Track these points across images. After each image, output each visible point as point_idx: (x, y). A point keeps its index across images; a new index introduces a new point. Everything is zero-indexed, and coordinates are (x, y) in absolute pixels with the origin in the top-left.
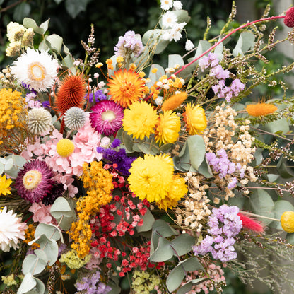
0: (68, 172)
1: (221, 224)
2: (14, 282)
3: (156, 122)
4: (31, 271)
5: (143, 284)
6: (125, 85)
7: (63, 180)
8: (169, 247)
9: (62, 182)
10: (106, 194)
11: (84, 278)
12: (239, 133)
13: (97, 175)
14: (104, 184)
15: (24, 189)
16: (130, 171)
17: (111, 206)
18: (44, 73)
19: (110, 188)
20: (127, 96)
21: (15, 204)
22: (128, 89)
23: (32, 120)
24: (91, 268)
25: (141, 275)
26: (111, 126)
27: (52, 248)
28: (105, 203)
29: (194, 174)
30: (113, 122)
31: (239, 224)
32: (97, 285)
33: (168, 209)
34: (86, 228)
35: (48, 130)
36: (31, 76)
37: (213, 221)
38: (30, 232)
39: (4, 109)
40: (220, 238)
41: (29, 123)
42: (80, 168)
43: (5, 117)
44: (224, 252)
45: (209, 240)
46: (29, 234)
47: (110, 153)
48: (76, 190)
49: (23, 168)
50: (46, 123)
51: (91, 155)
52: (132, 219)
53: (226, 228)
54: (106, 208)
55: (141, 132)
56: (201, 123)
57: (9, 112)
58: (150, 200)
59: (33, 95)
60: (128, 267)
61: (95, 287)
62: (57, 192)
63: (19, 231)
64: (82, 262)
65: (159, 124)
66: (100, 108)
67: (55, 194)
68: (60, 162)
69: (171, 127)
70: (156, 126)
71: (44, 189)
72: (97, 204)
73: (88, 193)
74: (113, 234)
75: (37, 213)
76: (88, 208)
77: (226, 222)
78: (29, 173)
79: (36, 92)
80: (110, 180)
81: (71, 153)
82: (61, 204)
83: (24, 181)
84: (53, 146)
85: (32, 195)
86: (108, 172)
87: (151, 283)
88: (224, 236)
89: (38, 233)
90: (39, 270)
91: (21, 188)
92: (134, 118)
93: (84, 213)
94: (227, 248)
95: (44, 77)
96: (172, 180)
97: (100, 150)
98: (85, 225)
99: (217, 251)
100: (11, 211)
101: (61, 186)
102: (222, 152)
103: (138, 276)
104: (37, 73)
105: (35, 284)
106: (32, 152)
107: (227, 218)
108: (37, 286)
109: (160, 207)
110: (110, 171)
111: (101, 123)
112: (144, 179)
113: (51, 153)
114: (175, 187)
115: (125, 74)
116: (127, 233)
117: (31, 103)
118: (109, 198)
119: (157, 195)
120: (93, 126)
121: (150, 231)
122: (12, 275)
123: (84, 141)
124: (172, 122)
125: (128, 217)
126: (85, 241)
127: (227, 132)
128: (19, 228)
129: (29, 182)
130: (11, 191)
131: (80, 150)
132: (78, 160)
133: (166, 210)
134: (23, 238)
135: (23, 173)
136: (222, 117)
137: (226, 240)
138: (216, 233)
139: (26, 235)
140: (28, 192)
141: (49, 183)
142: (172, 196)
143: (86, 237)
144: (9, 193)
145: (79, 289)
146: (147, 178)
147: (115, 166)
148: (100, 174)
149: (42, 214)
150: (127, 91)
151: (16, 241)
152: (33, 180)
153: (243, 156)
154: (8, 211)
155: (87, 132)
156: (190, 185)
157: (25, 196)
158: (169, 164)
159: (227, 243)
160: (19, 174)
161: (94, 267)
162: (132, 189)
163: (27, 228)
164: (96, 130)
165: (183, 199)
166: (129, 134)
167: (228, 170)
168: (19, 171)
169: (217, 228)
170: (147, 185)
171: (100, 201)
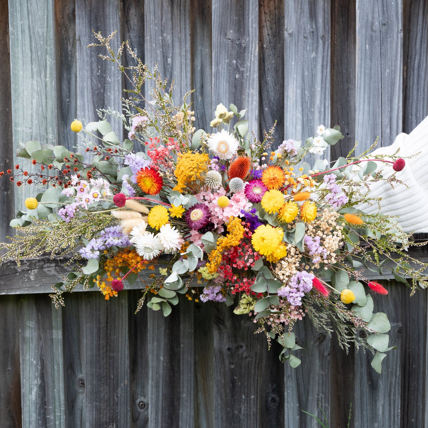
0: (220, 217)
1: (299, 282)
2: (166, 274)
3: (282, 206)
4: (177, 271)
5: (247, 304)
6: (273, 176)
7: (215, 222)
8: (265, 285)
9: (214, 222)
10: (237, 240)
11: (210, 287)
12: (335, 229)
13: (235, 227)
14: (238, 233)
15: (190, 219)
16: (255, 231)
17: (238, 248)
18: (227, 149)
19: (240, 237)
20: (272, 183)
21: (183, 224)
22: (274, 179)
23: (209, 178)
24: (217, 282)
25: (247, 297)
26: (256, 197)
27: (194, 262)
28: (234, 245)
29: (293, 246)
30: (258, 195)
31: (310, 286)
32: (217, 294)
33: (272, 262)
34: (219, 256)
35: (218, 186)
36: (218, 149)
37: (294, 278)
38: (185, 246)
39: (193, 167)
40: (295, 290)
41: (206, 179)
42: (228, 218)
43: (192, 173)
44: (294, 299)
45: (287, 289)
46: (184, 247)
47: (248, 215)
48: (223, 230)
49: (194, 206)
50: (217, 182)
51: (237, 212)
52: (248, 260)
53: (301, 285)
54: (236, 248)
55: (270, 209)
56: (311, 216)
57: (195, 170)
58: (261, 253)
59: (216, 160)
60: (238, 289)
61: (215, 295)
62: (209, 228)
63: (178, 244)
64: (211, 276)
65: (283, 208)
66: (254, 183)
67: (207, 229)
68: (217, 210)
69: (290, 212)
70: (281, 209)
71: (201, 224)
72: (230, 244)
73: (227, 235)
74: (234, 266)
75: (194, 236)
76: (223, 245)
77: (302, 282)
78: (196, 211)
79: (218, 159)
80: (242, 232)
81: (226, 206)
82: (209, 236)
83: (191, 214)
84: (217, 198)
85: (193, 224)
86: (243, 227)
87: (252, 305)
88: (298, 290)
89: (189, 249)
90: (183, 272)
91: (189, 217)
92: (270, 199)
93: (220, 247)
94: (297, 297)
95: (226, 152)
96: (278, 246)
97: (242, 212)
98: (218, 254)
99: (290, 297)
100: (177, 230)
101: (213, 225)
102: (318, 238)
103: (245, 298)
104: (223, 149)
105: (177, 279)
106: (204, 196)
107: (303, 280)
108: (178, 281)
109: (267, 260)
110: (245, 226)
111: (251, 193)
112: (261, 239)
113: (214, 202)
114: (278, 250)
115: (275, 169)
116: (243, 268)
117: (213, 165)
118: (237, 243)
119: (266, 252)
120: (245, 193)
121: (258, 271)
122: (167, 269)
123: (237, 201)
124: (291, 210)
125: (246, 259)
126: (215, 264)
127: (327, 226)
128: (179, 243)
129: (194, 216)
130: (182, 216)
131: (232, 206)
132: (228, 212)
133: (271, 262)
134: (180, 249)
135: (193, 208)
136: (326, 216)
137: (298, 293)
138: (294, 286)
139: (182, 247)
140: (192, 222)
142: (275, 255)
143: (216, 262)
144: (181, 217)
145: (204, 293)
146: (263, 239)
147: (249, 224)
148: (237, 227)
149: (197, 237)
150: (273, 181)
151: (175, 249)
152: (197, 215)
153: (330, 245)
154: (175, 229)
155: (241, 196)
156: (289, 252)
157: (188, 223)
158: (280, 235)
159: (298, 294)
160: (190, 209)
161: (219, 282)
162: (253, 242)
163: (184, 243)
164: (246, 196)
165: (281, 259)
166: (263, 207)
167: (317, 250)
168: (191, 207)
169: (295, 283)
170: (261, 243)
171: (232, 243)
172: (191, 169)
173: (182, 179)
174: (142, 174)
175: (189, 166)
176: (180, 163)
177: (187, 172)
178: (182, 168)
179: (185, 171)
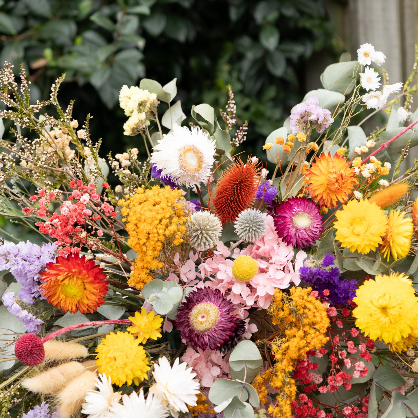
0: (250, 303)
6: (335, 176)
10: (320, 334)
13: (305, 307)
14: (318, 319)
18: (201, 160)
20: (335, 191)
22: (337, 181)
23: (198, 230)
27: (244, 415)
28: (319, 347)
34: (289, 383)
47: (319, 274)
51: (284, 278)
52: (354, 368)
68: (237, 289)
71: (224, 330)
72: (307, 349)
74: (323, 390)
76: (293, 354)
78: (199, 308)
82: (246, 350)
83: (192, 318)
85: (206, 339)
86: (319, 301)
92: (352, 223)
93: (285, 362)
95: (200, 166)
97: (306, 272)
104: (192, 162)
111: (293, 231)
112: (379, 311)
115: (329, 160)
119: (398, 333)
120: (280, 235)
124: (406, 227)
125: (348, 366)
129: (202, 320)
132: (265, 286)
135: (187, 307)
140: (199, 335)
141: (231, 321)
144: (160, 336)
146: (384, 309)
147: (327, 292)
150: (337, 184)
152: (208, 317)
164: (284, 240)
170: (385, 320)
171: (312, 344)
172: (165, 221)
173: (154, 249)
174: (57, 275)
175: (159, 217)
176: (132, 219)
177: (161, 231)
178: (144, 227)
179: (155, 230)
